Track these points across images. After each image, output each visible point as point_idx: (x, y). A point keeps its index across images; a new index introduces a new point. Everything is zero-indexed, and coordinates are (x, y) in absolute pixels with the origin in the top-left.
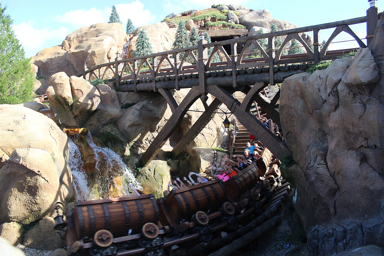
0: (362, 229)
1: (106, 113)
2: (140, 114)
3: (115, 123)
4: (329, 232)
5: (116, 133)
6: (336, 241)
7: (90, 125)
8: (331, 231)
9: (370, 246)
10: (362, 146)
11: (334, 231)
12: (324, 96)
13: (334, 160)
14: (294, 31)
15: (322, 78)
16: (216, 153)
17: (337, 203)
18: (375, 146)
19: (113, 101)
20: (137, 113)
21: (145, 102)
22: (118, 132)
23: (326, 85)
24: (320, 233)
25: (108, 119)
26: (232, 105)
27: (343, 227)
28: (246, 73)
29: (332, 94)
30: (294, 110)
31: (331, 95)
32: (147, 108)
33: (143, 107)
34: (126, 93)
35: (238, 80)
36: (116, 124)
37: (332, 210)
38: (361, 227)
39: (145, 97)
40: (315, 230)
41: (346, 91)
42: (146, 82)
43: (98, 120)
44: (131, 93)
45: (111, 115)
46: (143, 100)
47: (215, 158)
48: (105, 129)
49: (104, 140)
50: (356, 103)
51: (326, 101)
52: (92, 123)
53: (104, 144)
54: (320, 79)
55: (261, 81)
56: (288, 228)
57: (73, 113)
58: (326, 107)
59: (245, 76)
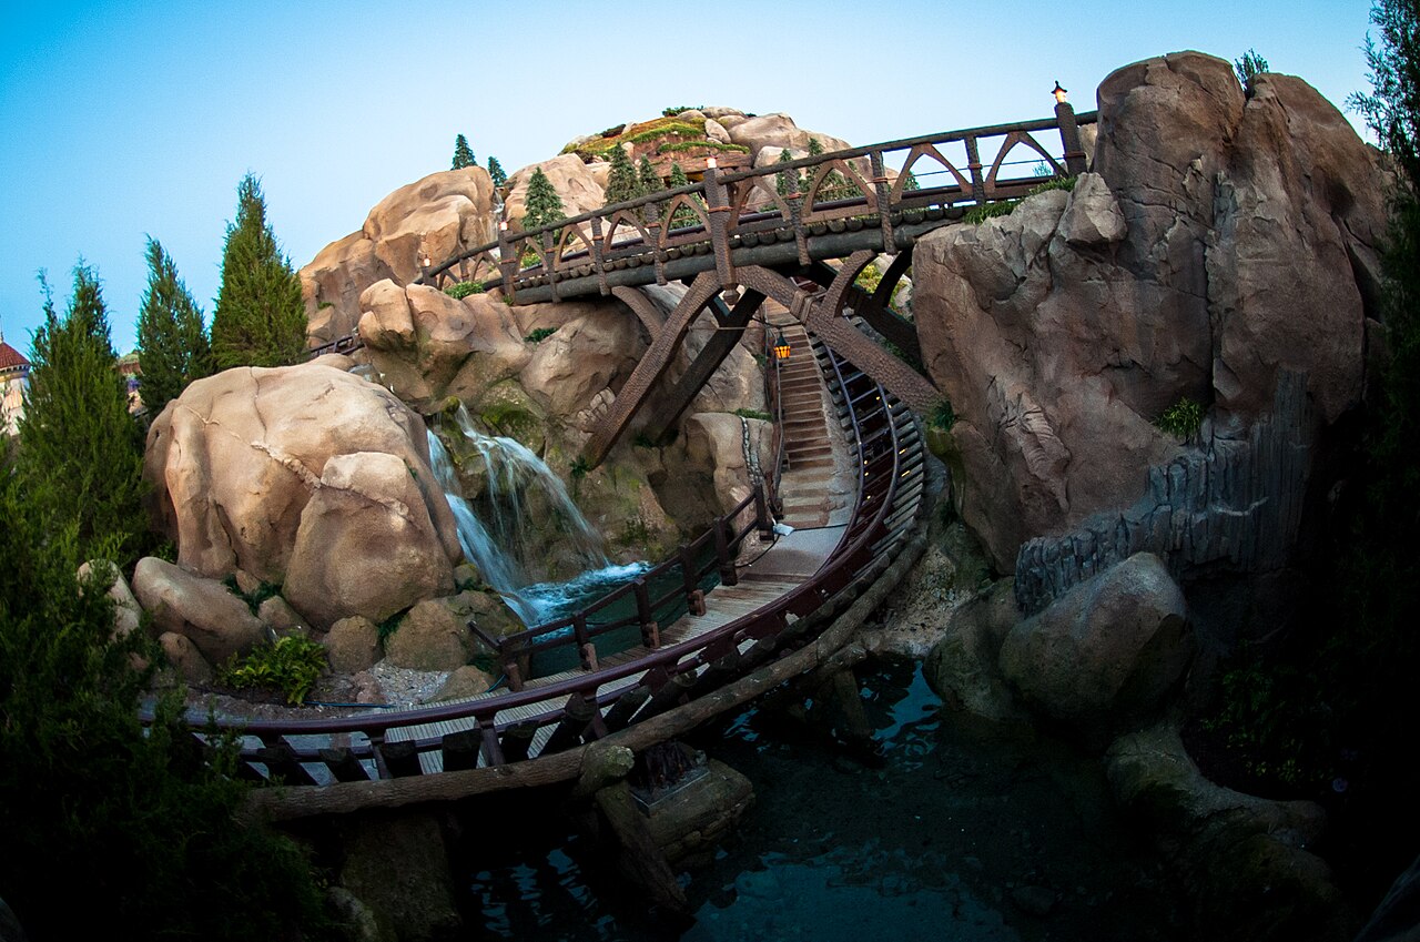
0: (1124, 525)
1: (494, 357)
2: (571, 351)
3: (516, 377)
4: (1065, 547)
5: (520, 401)
6: (1080, 560)
7: (460, 389)
8: (1067, 544)
9: (1137, 555)
10: (1109, 365)
11: (1075, 543)
12: (1019, 270)
13: (1058, 400)
14: (925, 139)
15: (1010, 233)
16: (747, 422)
17: (1071, 486)
18: (1134, 362)
19: (506, 327)
20: (563, 348)
21: (578, 323)
22: (524, 398)
23: (1020, 245)
24: (1044, 553)
25: (499, 370)
26: (803, 305)
27: (1089, 530)
28: (828, 231)
29: (1037, 264)
30: (951, 304)
31: (1034, 266)
32: (584, 334)
33: (575, 334)
34: (532, 308)
35: (809, 248)
36: (519, 381)
37: (1063, 502)
38: (1123, 521)
39: (577, 311)
40: (1034, 548)
41: (1071, 256)
42: (580, 276)
43: (478, 376)
44: (544, 305)
45: (505, 361)
46: (573, 319)
47: (747, 434)
48: (493, 394)
49: (496, 420)
50: (1090, 279)
51: (1024, 279)
52: (464, 384)
53: (495, 429)
54: (1005, 235)
55: (865, 247)
56: (943, 560)
57: (420, 367)
58: (1027, 292)
59: (828, 238)
